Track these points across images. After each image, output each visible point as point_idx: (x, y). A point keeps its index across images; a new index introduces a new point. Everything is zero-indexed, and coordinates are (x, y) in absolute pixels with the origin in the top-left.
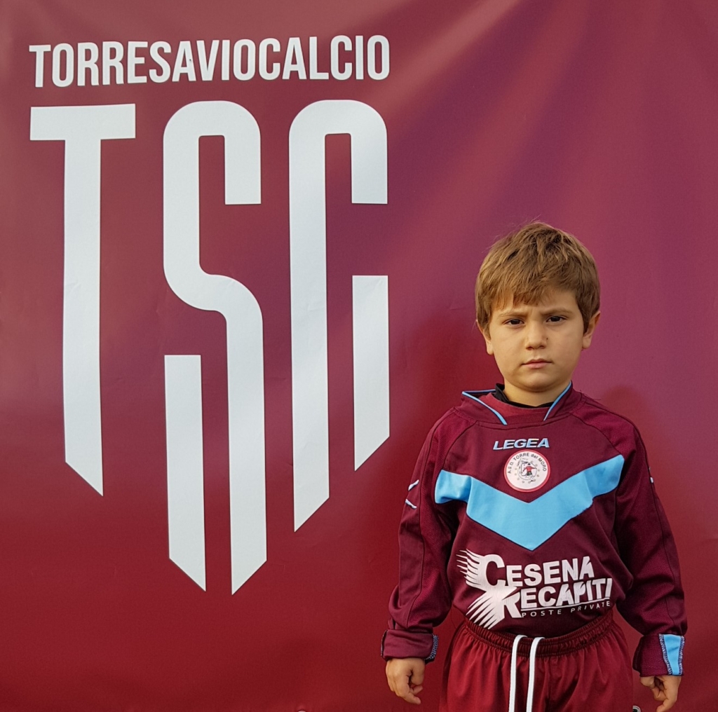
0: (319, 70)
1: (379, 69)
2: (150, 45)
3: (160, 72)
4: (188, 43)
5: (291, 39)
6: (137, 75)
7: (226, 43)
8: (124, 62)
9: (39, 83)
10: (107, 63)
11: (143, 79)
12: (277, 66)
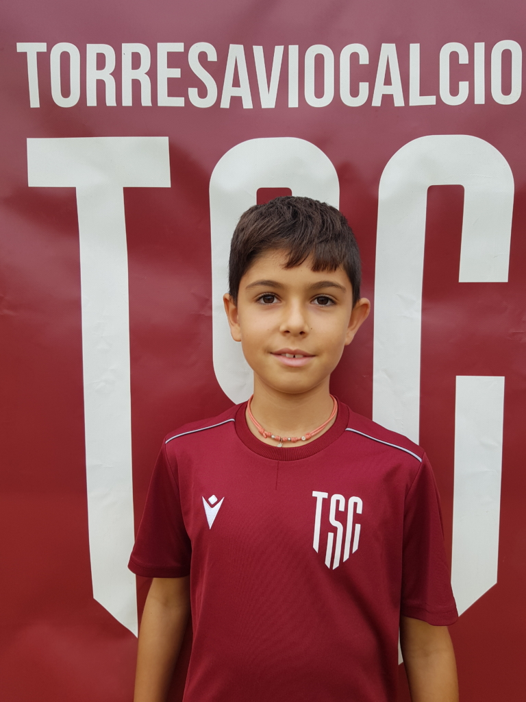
0: (422, 94)
1: (506, 89)
2: (187, 49)
3: (203, 93)
4: (242, 46)
5: (384, 46)
6: (171, 94)
7: (294, 50)
8: (152, 74)
9: (35, 102)
10: (128, 74)
11: (179, 102)
12: (364, 87)
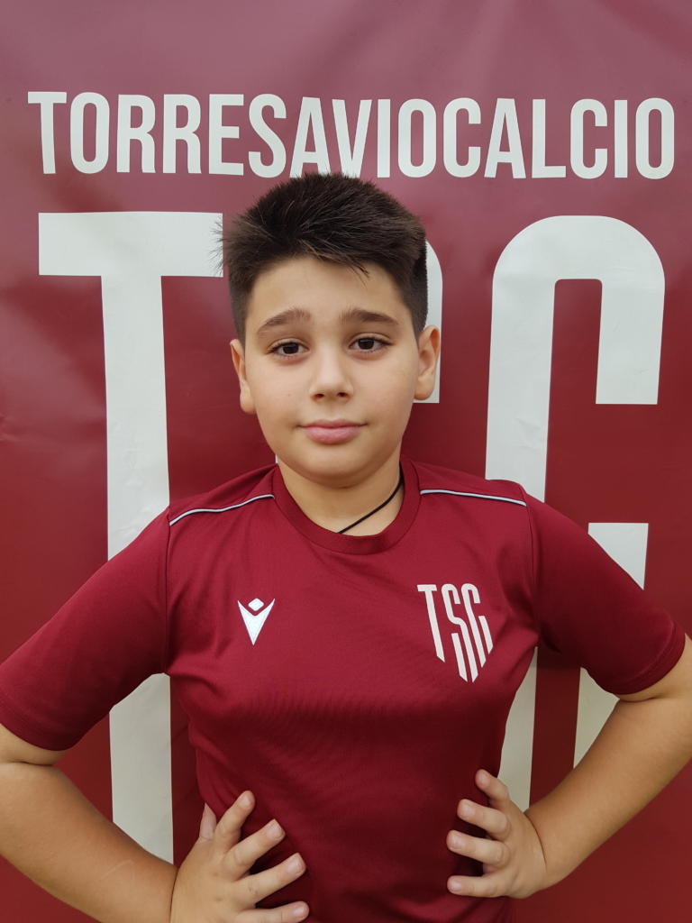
0: (549, 162)
1: (655, 160)
2: (248, 102)
3: (267, 159)
4: (317, 101)
5: (500, 101)
6: (224, 160)
7: (384, 105)
8: (203, 133)
9: (49, 167)
10: (171, 134)
11: (236, 169)
12: (474, 152)
